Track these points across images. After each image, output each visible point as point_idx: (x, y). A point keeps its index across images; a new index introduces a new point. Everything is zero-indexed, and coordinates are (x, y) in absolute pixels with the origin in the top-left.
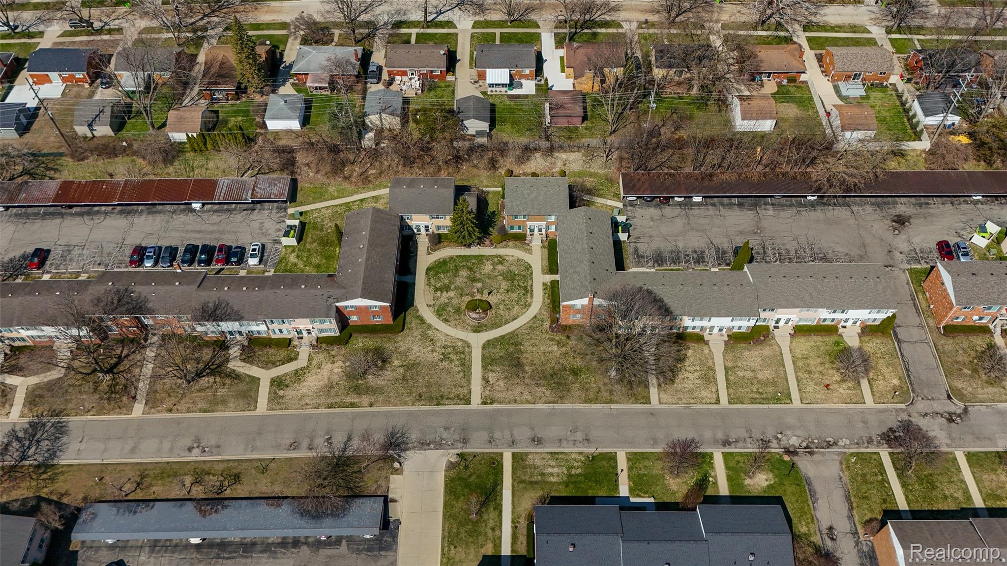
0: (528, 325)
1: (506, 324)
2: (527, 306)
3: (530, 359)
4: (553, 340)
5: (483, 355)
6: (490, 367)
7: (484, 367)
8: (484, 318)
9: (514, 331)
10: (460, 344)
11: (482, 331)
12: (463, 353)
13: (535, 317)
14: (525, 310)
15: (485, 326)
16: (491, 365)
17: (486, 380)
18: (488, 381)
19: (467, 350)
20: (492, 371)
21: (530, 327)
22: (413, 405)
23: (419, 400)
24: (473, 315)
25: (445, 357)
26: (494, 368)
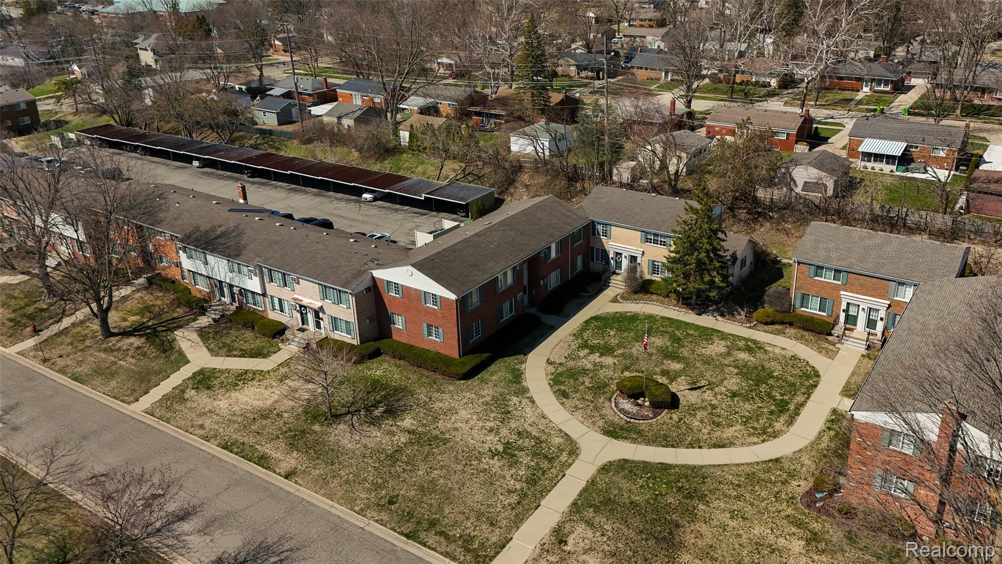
0: (747, 469)
1: (691, 446)
2: (767, 434)
3: (708, 540)
4: (799, 524)
5: (592, 482)
6: (590, 513)
7: (576, 508)
8: (646, 418)
9: (702, 467)
10: (558, 440)
11: (626, 438)
12: (551, 460)
13: (777, 460)
14: (755, 439)
15: (640, 433)
16: (597, 510)
17: (559, 536)
18: (562, 542)
19: (564, 457)
20: (590, 524)
21: (751, 477)
22: (361, 512)
23: (380, 507)
24: (627, 405)
25: (508, 452)
26: (599, 519)
